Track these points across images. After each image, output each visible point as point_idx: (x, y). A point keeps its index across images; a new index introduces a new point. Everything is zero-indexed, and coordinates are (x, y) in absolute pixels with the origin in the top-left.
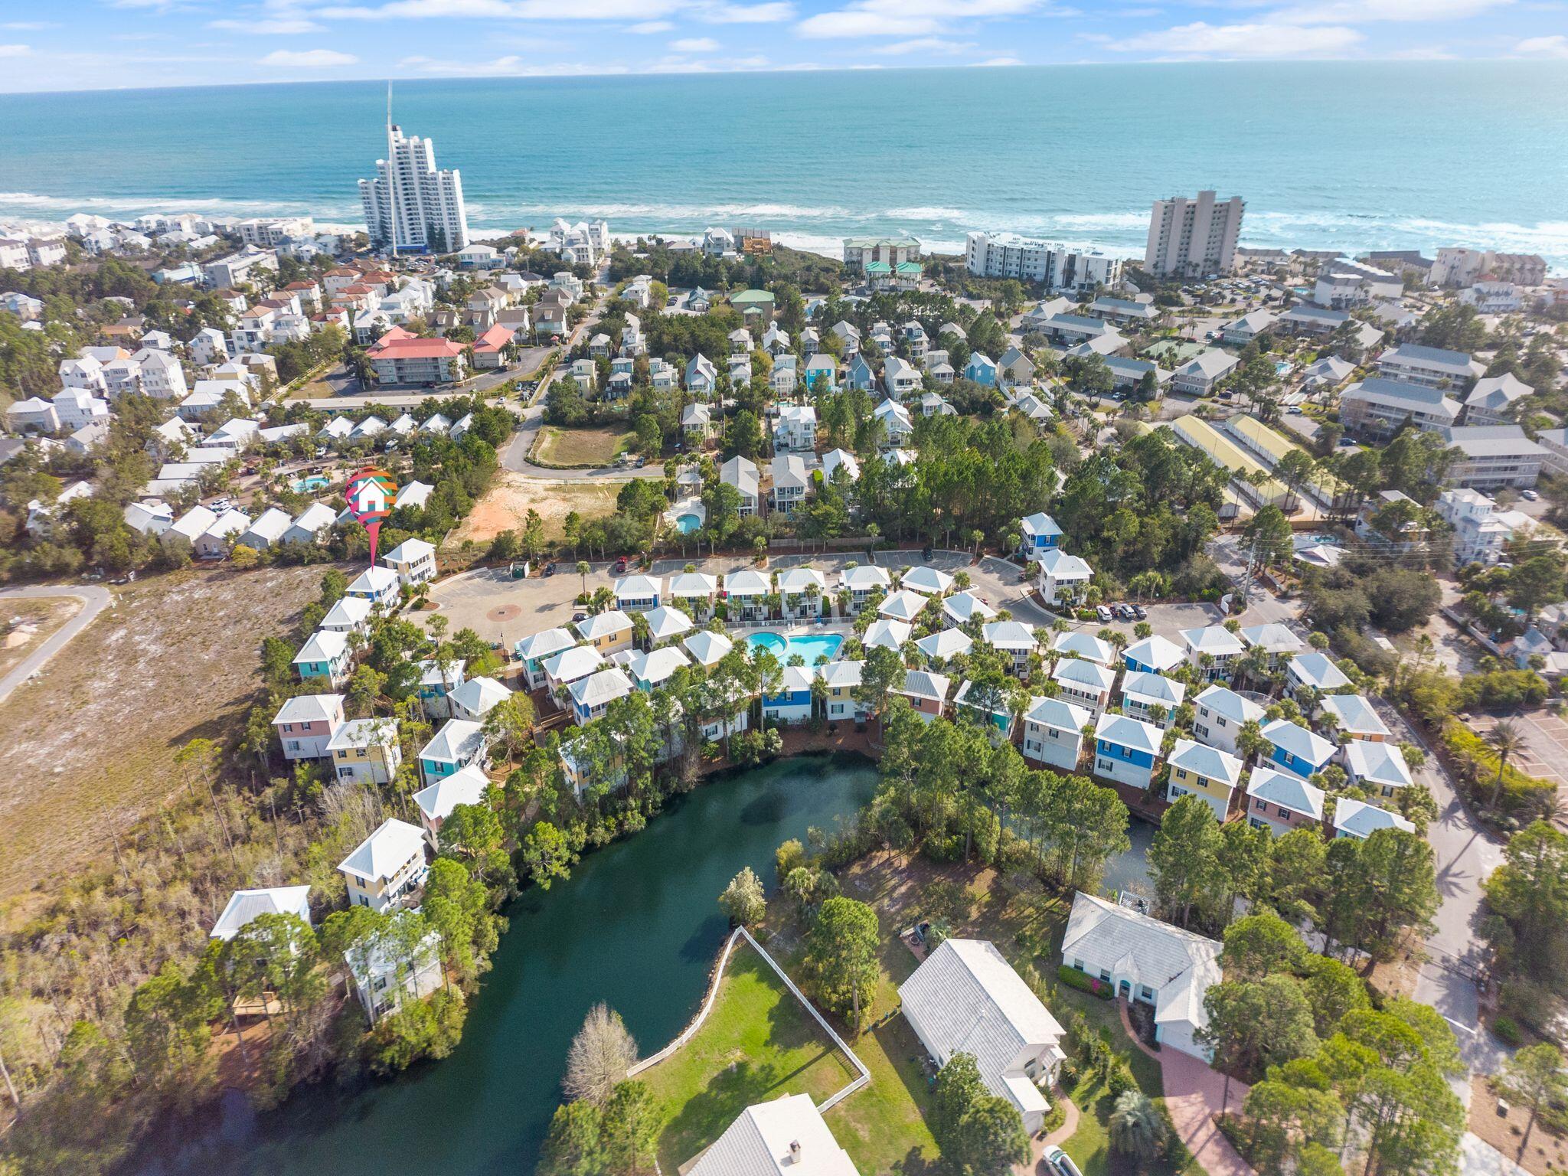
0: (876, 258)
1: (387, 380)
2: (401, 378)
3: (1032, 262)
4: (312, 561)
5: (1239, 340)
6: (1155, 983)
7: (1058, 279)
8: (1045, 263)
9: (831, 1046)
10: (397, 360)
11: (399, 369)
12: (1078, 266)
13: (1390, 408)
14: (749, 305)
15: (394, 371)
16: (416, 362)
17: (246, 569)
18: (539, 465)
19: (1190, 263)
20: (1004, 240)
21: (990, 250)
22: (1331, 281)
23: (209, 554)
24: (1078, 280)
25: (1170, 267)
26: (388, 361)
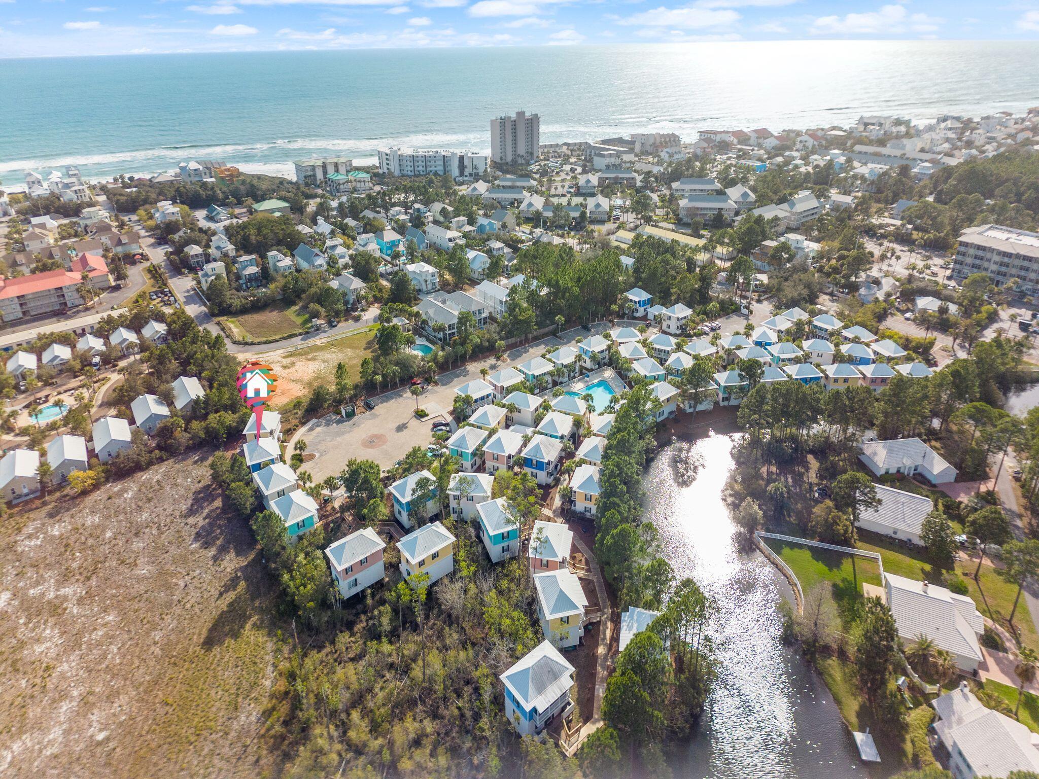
0: (337, 171)
1: (12, 318)
2: (24, 313)
3: (433, 163)
4: (150, 464)
5: (589, 191)
6: (919, 462)
7: (455, 172)
8: (442, 163)
9: (852, 556)
10: (18, 297)
11: (21, 305)
12: (466, 162)
13: (706, 209)
14: (272, 211)
15: (18, 307)
16: (38, 296)
17: (85, 493)
18: (252, 344)
19: (519, 155)
20: (407, 151)
21: (401, 158)
22: (603, 156)
23: (20, 496)
24: (468, 171)
25: (509, 158)
26: (11, 300)
